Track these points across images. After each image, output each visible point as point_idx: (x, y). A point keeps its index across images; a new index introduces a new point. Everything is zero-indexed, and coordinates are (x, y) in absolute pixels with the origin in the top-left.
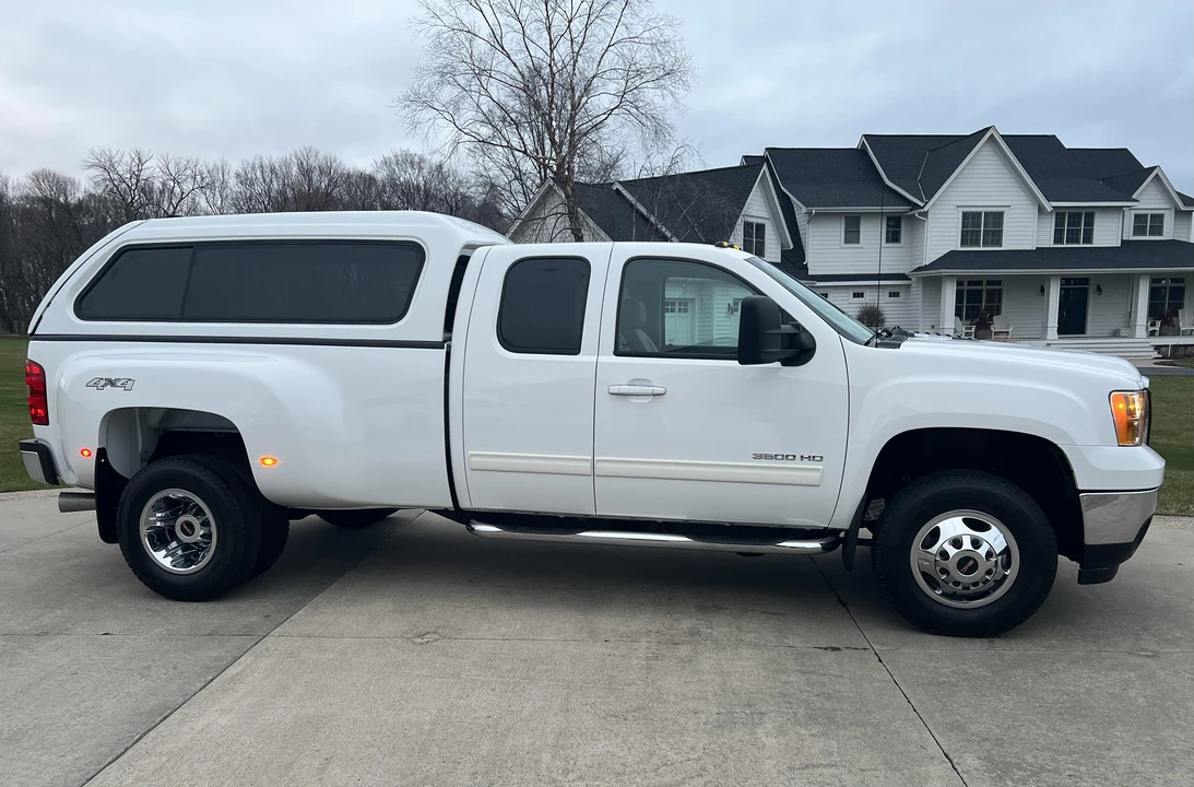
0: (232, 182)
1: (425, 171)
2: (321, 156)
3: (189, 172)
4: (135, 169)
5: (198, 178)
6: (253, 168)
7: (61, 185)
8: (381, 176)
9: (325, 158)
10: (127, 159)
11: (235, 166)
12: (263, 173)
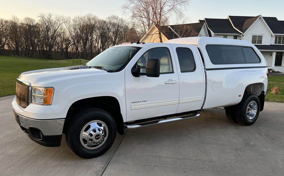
0: (72, 21)
1: (118, 20)
2: (93, 16)
3: (62, 19)
4: (49, 18)
5: (64, 20)
6: (77, 18)
7: (31, 20)
8: (107, 21)
9: (94, 16)
10: (47, 15)
11: (72, 18)
12: (79, 19)
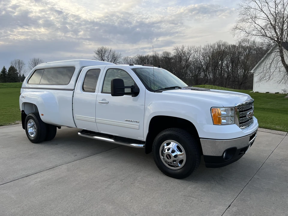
0: (202, 50)
1: (250, 43)
3: (193, 49)
4: (182, 49)
5: (195, 50)
7: (168, 54)
8: (237, 45)
9: (224, 42)
12: (209, 47)
